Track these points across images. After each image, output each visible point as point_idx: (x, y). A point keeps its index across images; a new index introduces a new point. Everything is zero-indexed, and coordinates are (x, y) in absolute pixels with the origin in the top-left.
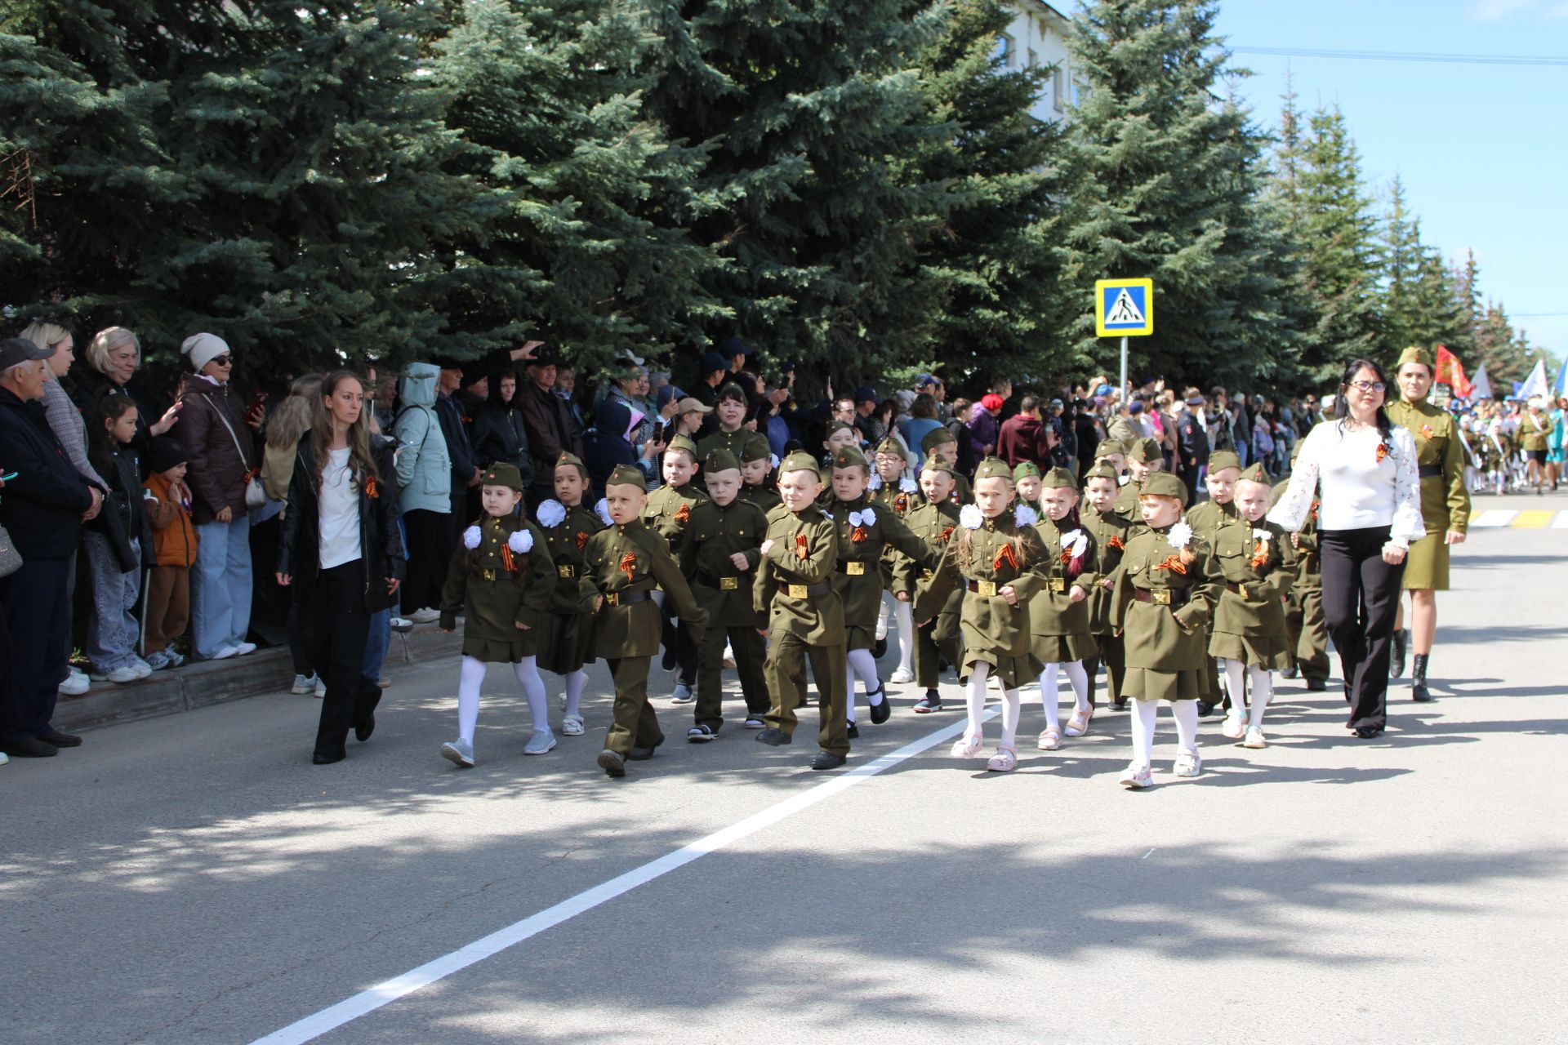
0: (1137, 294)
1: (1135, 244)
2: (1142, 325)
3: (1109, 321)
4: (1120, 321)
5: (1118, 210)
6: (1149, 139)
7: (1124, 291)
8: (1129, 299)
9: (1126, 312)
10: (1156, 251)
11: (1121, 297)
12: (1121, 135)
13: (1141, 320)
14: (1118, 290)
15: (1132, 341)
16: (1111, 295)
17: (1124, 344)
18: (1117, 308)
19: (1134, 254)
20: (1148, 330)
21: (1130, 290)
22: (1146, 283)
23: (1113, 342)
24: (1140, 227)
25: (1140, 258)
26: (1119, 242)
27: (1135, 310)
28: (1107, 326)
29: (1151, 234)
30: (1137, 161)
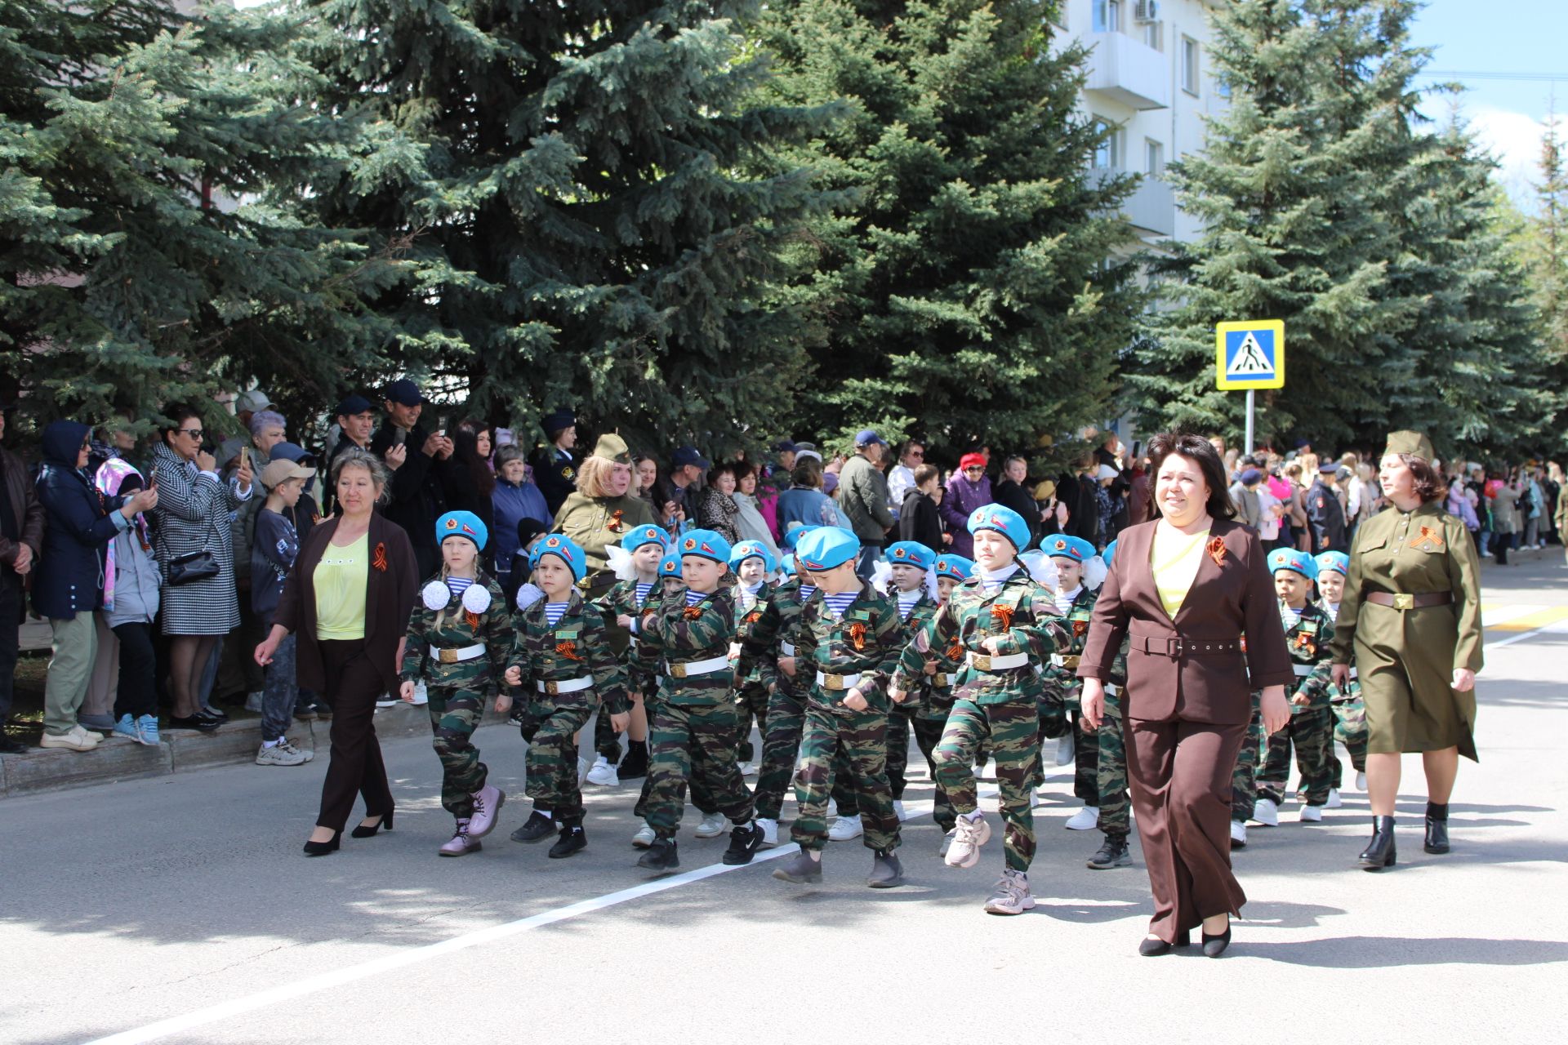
0: (1265, 339)
1: (1276, 281)
2: (1271, 376)
3: (1232, 371)
4: (1245, 371)
5: (1257, 240)
6: (1297, 158)
7: (1250, 336)
8: (1255, 345)
9: (1251, 360)
10: (1308, 289)
11: (1245, 342)
12: (1262, 151)
13: (1270, 370)
14: (1243, 334)
15: (1260, 394)
16: (1234, 340)
17: (1250, 398)
18: (1241, 356)
19: (1278, 292)
20: (1278, 382)
21: (1256, 334)
22: (1277, 326)
23: (1238, 396)
24: (1288, 261)
25: (1284, 297)
26: (1256, 277)
27: (1262, 358)
28: (1230, 378)
29: (1302, 270)
30: (1283, 183)
